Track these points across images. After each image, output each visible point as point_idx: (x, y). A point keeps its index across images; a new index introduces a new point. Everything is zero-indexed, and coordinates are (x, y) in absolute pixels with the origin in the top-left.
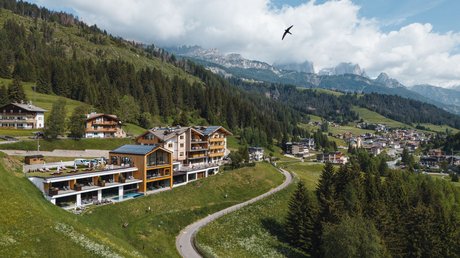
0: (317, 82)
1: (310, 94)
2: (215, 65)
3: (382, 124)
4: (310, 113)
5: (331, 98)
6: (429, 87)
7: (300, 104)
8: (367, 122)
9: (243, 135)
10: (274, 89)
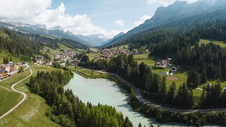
0: (47, 33)
1: (45, 38)
2: (12, 26)
3: (66, 49)
4: (44, 45)
5: (51, 40)
6: (81, 35)
7: (41, 42)
8: (61, 49)
9: (22, 58)
10: (33, 36)
